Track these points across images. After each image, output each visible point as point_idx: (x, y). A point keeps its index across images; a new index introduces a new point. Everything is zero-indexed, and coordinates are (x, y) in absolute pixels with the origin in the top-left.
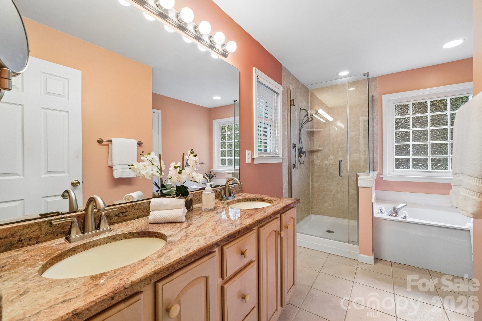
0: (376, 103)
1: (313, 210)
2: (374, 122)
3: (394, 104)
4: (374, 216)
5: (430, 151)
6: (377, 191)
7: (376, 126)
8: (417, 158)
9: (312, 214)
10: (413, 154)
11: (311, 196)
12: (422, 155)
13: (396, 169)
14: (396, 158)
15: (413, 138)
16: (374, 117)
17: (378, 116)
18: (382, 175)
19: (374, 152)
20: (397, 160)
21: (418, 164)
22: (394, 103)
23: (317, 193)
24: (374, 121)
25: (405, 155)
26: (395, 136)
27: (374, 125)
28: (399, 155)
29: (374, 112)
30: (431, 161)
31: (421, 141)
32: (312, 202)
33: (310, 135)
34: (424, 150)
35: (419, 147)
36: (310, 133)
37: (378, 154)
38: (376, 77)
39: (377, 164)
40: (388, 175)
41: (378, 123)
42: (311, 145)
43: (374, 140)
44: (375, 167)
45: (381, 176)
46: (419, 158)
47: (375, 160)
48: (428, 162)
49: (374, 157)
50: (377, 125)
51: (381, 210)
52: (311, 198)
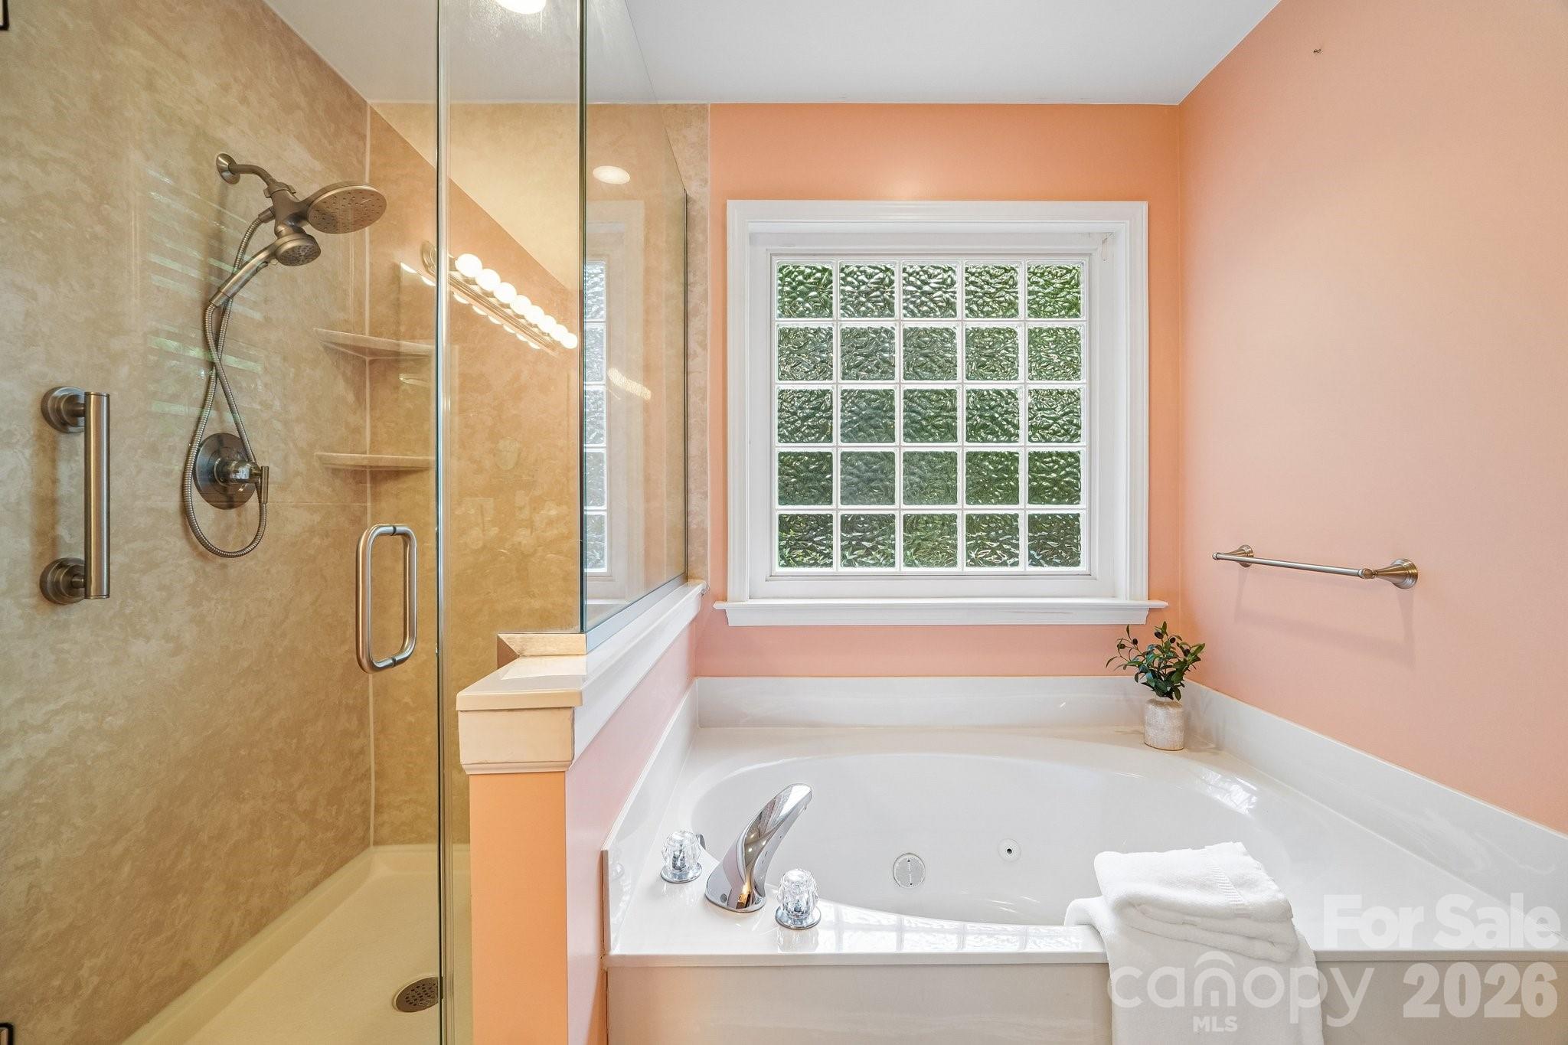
0: (700, 238)
1: (385, 817)
2: (691, 331)
3: (774, 258)
4: (616, 949)
5: (902, 484)
6: (700, 679)
7: (699, 350)
8: (858, 517)
9: (376, 843)
10: (844, 500)
11: (376, 739)
12: (874, 503)
13: (783, 566)
14: (781, 517)
15: (843, 426)
16: (690, 306)
17: (709, 302)
18: (725, 599)
19: (692, 486)
20: (785, 523)
21: (860, 540)
22: (776, 255)
23: (411, 719)
24: (691, 324)
25: (816, 503)
26: (780, 410)
27: (692, 345)
28: (793, 502)
29: (691, 279)
30: (905, 531)
31: (872, 442)
32: (379, 775)
33: (371, 373)
34: (881, 480)
35: (864, 468)
36: (372, 362)
37: (705, 494)
38: (704, 106)
39: (704, 544)
40: (747, 596)
41: (705, 335)
42: (374, 434)
43: (692, 421)
44: (693, 558)
45: (719, 606)
46: (863, 516)
47: (693, 526)
48: (894, 533)
49: (692, 507)
50: (705, 348)
51: (679, 863)
52: (376, 747)
